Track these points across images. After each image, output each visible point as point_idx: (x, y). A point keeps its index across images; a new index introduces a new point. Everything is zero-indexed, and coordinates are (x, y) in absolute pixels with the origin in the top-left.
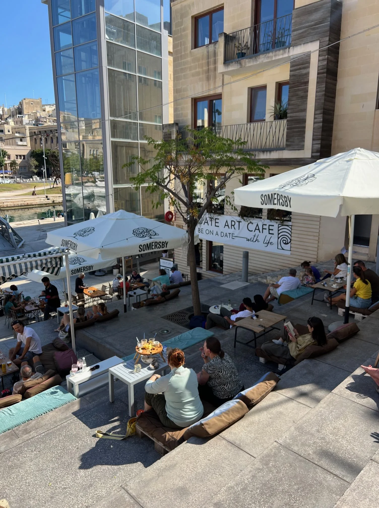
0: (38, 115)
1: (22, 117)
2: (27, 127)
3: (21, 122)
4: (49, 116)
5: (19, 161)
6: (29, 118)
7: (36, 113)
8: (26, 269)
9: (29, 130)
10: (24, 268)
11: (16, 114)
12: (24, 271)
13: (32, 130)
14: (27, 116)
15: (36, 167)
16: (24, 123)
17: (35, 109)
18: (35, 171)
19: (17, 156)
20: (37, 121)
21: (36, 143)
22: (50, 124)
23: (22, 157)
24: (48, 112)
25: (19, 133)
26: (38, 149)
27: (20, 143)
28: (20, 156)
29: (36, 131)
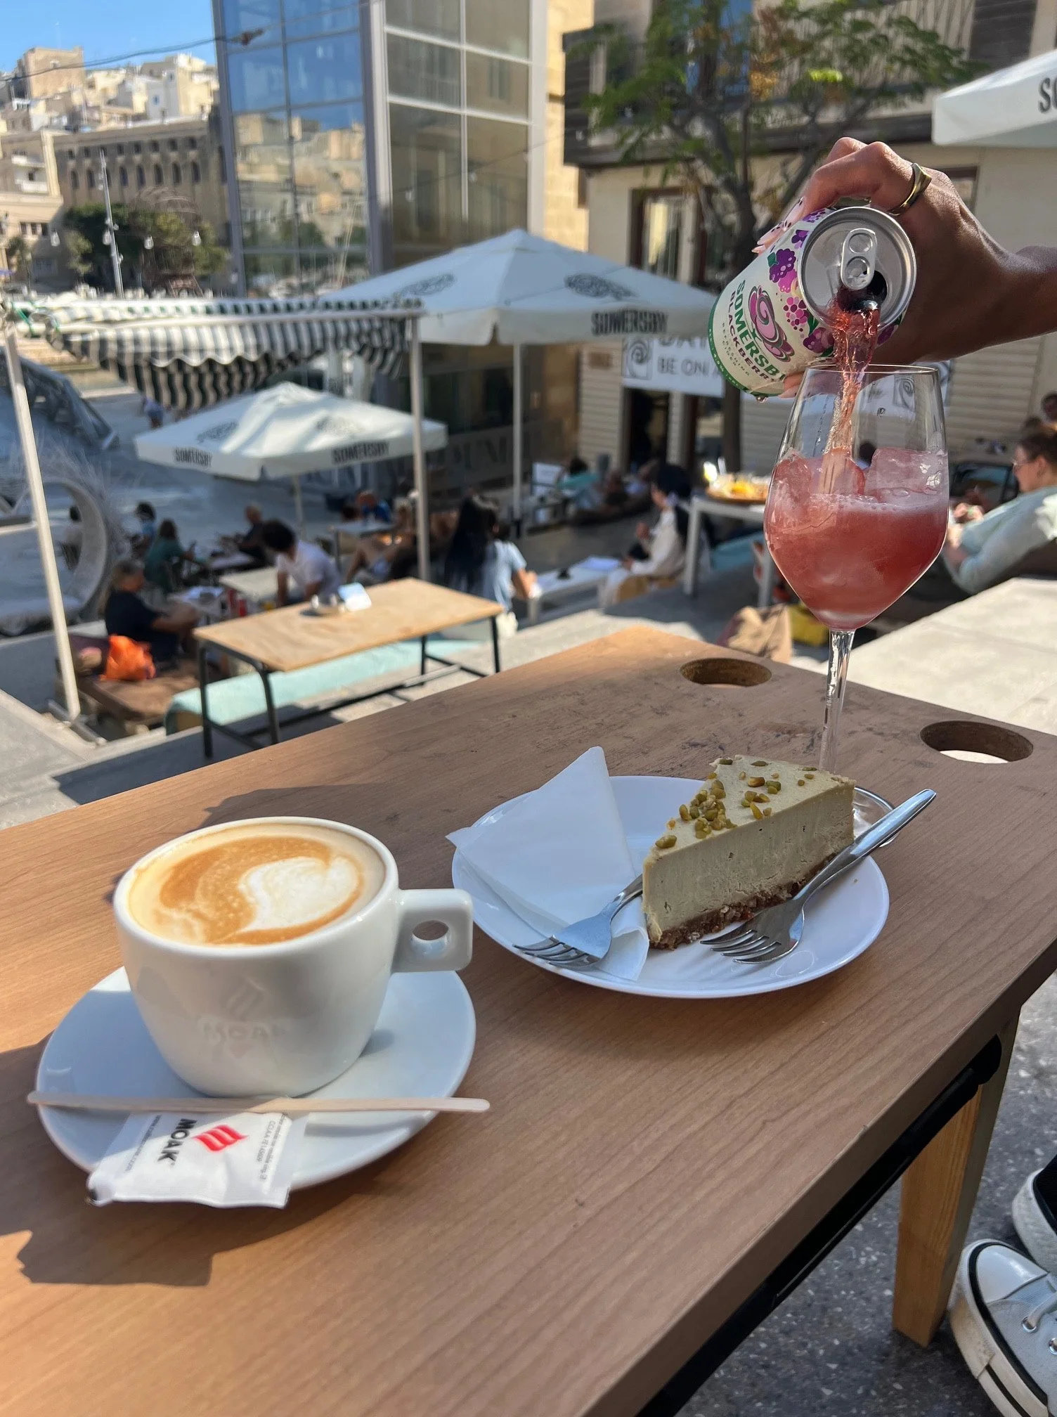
0: (77, 99)
1: (28, 106)
2: (48, 136)
3: (27, 122)
4: (110, 103)
5: (31, 239)
6: (48, 109)
7: (68, 94)
8: (324, 339)
9: (55, 144)
10: (318, 335)
11: (7, 96)
12: (319, 344)
13: (61, 144)
14: (41, 105)
15: (86, 257)
16: (36, 125)
17: (65, 82)
18: (83, 269)
19: (23, 225)
20: (75, 120)
21: (75, 185)
22: (113, 125)
23: (39, 230)
24: (105, 90)
25: (23, 153)
26: (83, 202)
27: (28, 186)
28: (34, 225)
29: (75, 148)
